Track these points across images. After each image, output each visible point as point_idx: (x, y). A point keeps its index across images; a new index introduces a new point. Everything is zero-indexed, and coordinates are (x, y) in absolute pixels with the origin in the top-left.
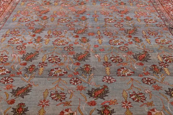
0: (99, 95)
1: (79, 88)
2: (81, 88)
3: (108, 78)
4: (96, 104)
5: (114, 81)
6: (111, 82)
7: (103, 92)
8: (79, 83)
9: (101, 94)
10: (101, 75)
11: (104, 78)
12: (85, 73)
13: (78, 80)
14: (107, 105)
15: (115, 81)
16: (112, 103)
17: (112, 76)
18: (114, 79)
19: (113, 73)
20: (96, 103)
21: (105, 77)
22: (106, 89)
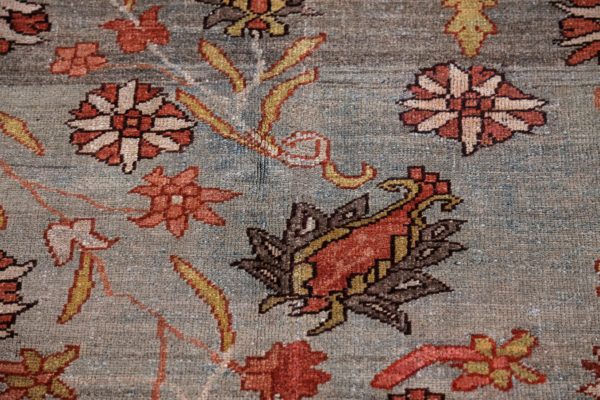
0: (358, 285)
1: (162, 201)
2: (177, 200)
3: (459, 80)
4: (325, 378)
5: (522, 126)
6: (491, 136)
7: (401, 243)
8: (166, 143)
9: (384, 267)
10: (397, 56)
11: (424, 81)
12: (235, 30)
13: (158, 114)
14: (434, 389)
15: (537, 119)
16: (483, 368)
17: (505, 60)
18: (521, 95)
19: (517, 29)
20: (322, 367)
21: (432, 71)
22: (434, 215)
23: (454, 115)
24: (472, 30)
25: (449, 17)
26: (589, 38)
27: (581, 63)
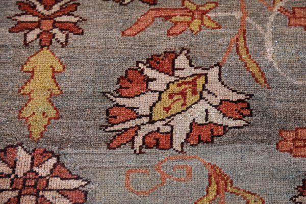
3: (23, 161)
15: (80, 198)
17: (62, 143)
18: (70, 175)
21: (3, 153)
23: (15, 194)
24: (40, 115)
25: (22, 104)
26: (127, 125)
27: (119, 147)
